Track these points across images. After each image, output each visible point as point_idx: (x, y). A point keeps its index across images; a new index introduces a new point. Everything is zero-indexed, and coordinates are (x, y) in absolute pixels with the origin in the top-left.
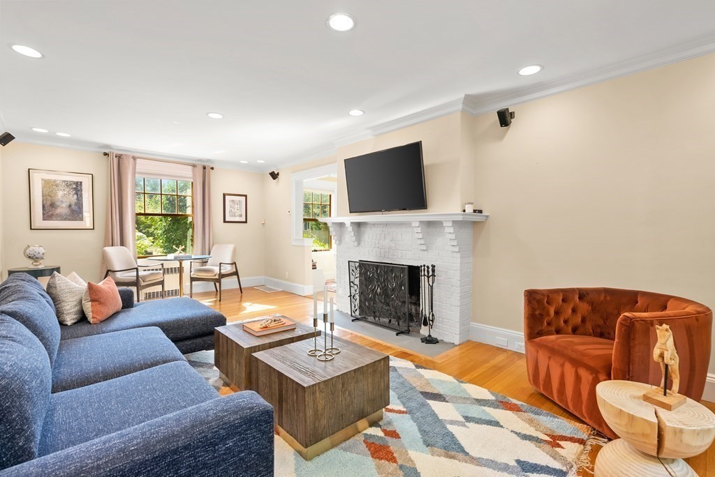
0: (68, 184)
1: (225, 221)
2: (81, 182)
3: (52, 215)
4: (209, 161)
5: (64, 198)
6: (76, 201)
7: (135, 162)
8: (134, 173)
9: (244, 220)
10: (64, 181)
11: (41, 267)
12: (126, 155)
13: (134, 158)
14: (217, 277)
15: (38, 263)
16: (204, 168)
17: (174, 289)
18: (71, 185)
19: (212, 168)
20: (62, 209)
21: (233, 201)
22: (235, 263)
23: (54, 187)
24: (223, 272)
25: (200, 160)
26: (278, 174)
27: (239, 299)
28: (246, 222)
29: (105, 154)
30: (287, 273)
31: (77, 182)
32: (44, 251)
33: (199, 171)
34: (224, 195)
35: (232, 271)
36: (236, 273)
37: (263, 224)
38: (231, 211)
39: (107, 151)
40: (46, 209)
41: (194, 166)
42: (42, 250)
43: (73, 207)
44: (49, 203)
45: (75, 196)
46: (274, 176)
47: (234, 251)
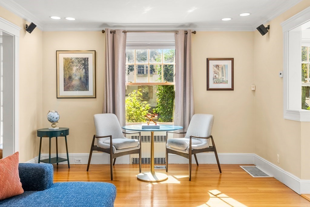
0: (79, 60)
1: (208, 89)
2: (88, 58)
3: (69, 86)
4: (191, 25)
5: (77, 72)
6: (84, 74)
7: (126, 35)
8: (125, 46)
9: (230, 87)
10: (77, 58)
11: (56, 129)
12: (118, 30)
13: (125, 32)
14: (187, 152)
15: (55, 126)
16: (186, 33)
17: (160, 157)
18: (81, 61)
19: (194, 33)
20: (76, 82)
21: (217, 66)
22: (211, 137)
23: (71, 64)
24: (194, 146)
25: (182, 26)
26: (268, 28)
27: (217, 182)
28: (232, 89)
29: (103, 32)
30: (278, 155)
31: (85, 58)
32: (57, 116)
33: (181, 37)
34: (208, 60)
35: (207, 146)
36: (213, 149)
37: (254, 91)
38: (215, 78)
39: (104, 29)
40: (66, 81)
41: (176, 32)
42: (56, 115)
43: (82, 79)
44: (67, 77)
45: (84, 70)
46: (263, 30)
47: (212, 122)
